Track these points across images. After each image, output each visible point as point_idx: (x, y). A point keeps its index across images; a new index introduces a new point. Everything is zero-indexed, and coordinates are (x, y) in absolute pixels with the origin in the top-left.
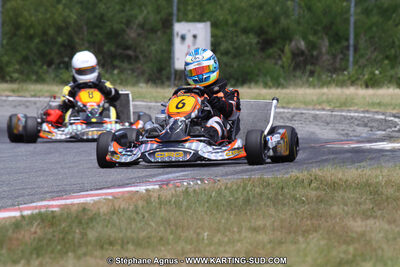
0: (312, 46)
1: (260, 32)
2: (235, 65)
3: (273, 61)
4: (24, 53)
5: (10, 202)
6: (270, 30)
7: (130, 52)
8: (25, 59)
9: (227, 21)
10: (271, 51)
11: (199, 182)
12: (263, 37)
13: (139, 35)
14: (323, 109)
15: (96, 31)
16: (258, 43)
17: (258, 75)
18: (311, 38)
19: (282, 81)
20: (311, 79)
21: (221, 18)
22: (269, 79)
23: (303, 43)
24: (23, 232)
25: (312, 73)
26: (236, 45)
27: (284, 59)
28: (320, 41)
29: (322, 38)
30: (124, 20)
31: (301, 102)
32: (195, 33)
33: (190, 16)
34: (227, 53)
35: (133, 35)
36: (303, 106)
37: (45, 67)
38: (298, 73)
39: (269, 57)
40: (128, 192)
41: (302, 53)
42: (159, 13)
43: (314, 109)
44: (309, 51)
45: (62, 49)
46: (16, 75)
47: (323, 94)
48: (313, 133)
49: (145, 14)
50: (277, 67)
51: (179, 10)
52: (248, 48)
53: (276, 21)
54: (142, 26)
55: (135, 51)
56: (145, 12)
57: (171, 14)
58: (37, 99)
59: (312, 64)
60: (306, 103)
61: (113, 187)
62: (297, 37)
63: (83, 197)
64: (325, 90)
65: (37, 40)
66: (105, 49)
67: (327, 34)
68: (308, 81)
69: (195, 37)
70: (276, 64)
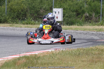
0: (90, 15)
1: (76, 11)
2: (69, 20)
3: (80, 19)
4: (13, 16)
5: (15, 54)
6: (79, 11)
7: (41, 16)
8: (13, 18)
9: (67, 8)
10: (79, 16)
11: (65, 49)
12: (77, 12)
13: (43, 12)
14: (95, 32)
15: (32, 10)
16: (76, 14)
17: (76, 23)
18: (90, 13)
19: (82, 24)
20: (90, 24)
21: (66, 7)
22: (79, 24)
23: (88, 14)
24: (20, 61)
25: (90, 22)
26: (70, 14)
27: (83, 18)
28: (92, 14)
29: (93, 13)
30: (40, 8)
31: (88, 30)
32: (59, 11)
33: (57, 7)
34: (67, 17)
35: (42, 12)
36: (89, 31)
37: (18, 20)
38: (87, 22)
39: (79, 18)
40: (46, 51)
41: (88, 17)
42: (49, 6)
43: (92, 32)
44: (90, 16)
45: (23, 15)
46: (10, 22)
47: (94, 28)
48: (93, 38)
49: (45, 6)
50: (81, 21)
51: (54, 5)
52: (73, 15)
53: (81, 8)
54: (44, 9)
55: (42, 16)
56: (45, 5)
57: (52, 6)
58: (17, 28)
59: (90, 20)
60: (90, 30)
61: (42, 50)
62: (86, 13)
63: (34, 52)
64: (94, 27)
65: (16, 13)
66: (35, 15)
67: (94, 12)
68: (89, 24)
69: (59, 12)
70: (80, 20)
